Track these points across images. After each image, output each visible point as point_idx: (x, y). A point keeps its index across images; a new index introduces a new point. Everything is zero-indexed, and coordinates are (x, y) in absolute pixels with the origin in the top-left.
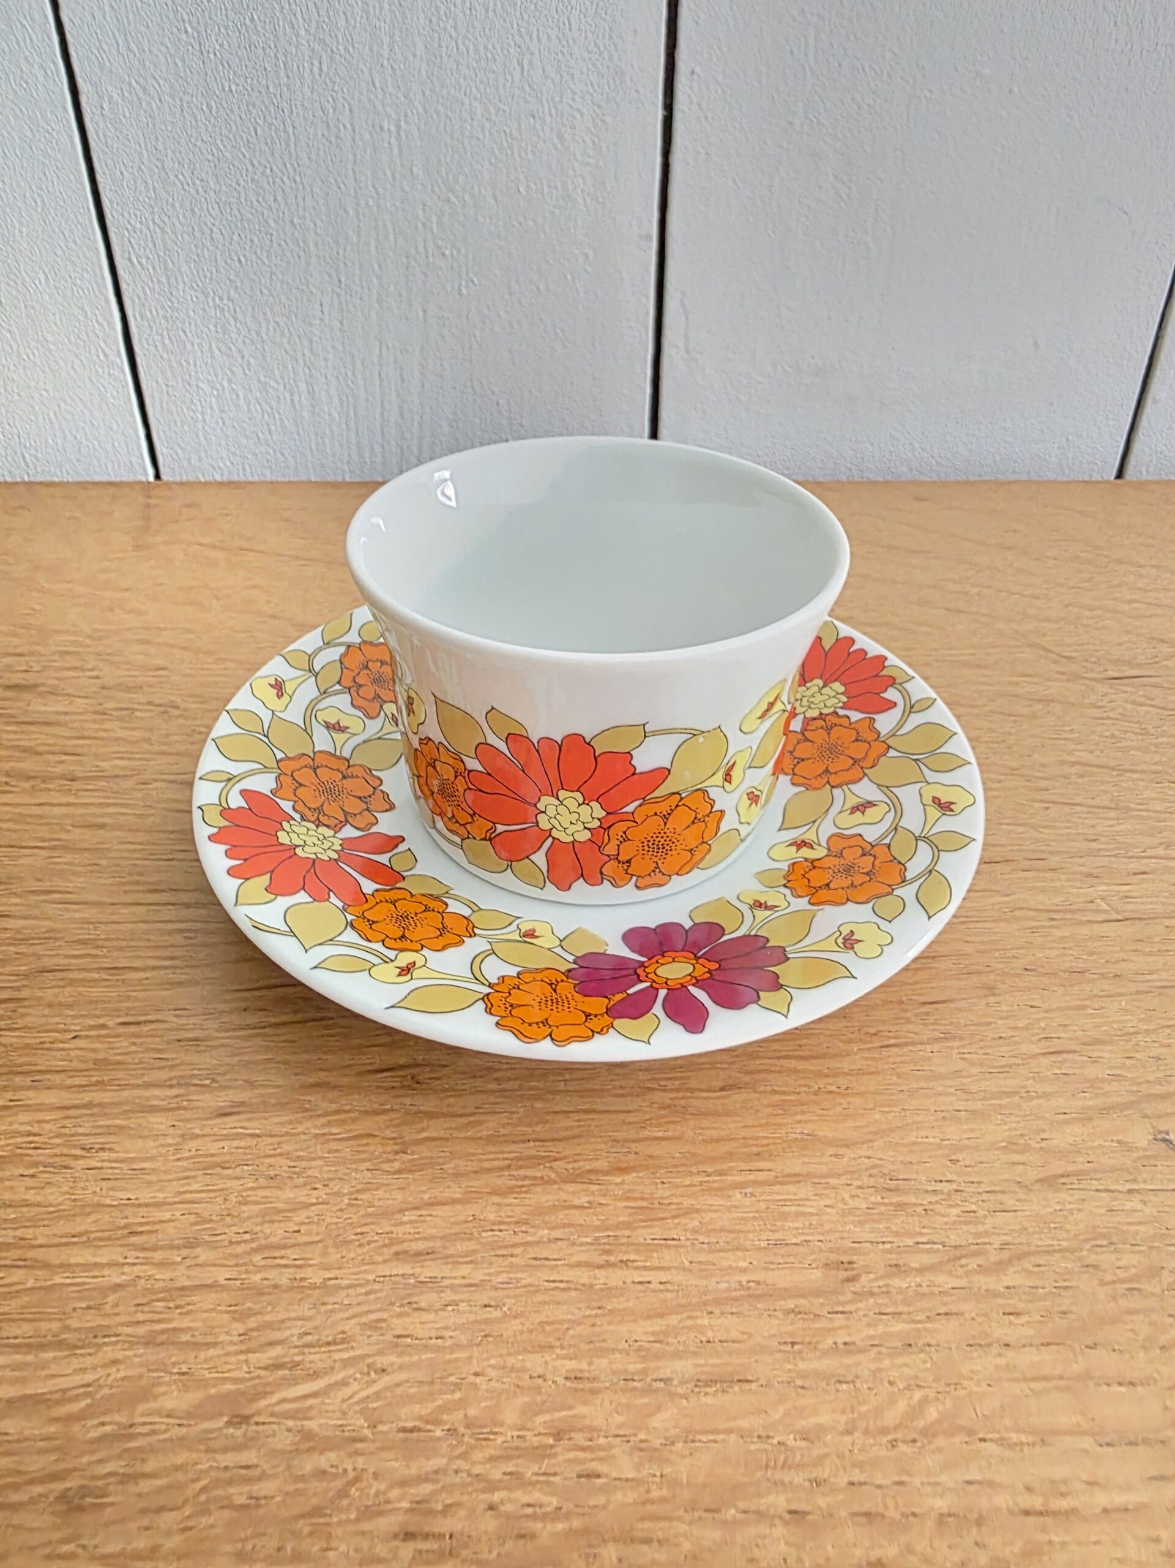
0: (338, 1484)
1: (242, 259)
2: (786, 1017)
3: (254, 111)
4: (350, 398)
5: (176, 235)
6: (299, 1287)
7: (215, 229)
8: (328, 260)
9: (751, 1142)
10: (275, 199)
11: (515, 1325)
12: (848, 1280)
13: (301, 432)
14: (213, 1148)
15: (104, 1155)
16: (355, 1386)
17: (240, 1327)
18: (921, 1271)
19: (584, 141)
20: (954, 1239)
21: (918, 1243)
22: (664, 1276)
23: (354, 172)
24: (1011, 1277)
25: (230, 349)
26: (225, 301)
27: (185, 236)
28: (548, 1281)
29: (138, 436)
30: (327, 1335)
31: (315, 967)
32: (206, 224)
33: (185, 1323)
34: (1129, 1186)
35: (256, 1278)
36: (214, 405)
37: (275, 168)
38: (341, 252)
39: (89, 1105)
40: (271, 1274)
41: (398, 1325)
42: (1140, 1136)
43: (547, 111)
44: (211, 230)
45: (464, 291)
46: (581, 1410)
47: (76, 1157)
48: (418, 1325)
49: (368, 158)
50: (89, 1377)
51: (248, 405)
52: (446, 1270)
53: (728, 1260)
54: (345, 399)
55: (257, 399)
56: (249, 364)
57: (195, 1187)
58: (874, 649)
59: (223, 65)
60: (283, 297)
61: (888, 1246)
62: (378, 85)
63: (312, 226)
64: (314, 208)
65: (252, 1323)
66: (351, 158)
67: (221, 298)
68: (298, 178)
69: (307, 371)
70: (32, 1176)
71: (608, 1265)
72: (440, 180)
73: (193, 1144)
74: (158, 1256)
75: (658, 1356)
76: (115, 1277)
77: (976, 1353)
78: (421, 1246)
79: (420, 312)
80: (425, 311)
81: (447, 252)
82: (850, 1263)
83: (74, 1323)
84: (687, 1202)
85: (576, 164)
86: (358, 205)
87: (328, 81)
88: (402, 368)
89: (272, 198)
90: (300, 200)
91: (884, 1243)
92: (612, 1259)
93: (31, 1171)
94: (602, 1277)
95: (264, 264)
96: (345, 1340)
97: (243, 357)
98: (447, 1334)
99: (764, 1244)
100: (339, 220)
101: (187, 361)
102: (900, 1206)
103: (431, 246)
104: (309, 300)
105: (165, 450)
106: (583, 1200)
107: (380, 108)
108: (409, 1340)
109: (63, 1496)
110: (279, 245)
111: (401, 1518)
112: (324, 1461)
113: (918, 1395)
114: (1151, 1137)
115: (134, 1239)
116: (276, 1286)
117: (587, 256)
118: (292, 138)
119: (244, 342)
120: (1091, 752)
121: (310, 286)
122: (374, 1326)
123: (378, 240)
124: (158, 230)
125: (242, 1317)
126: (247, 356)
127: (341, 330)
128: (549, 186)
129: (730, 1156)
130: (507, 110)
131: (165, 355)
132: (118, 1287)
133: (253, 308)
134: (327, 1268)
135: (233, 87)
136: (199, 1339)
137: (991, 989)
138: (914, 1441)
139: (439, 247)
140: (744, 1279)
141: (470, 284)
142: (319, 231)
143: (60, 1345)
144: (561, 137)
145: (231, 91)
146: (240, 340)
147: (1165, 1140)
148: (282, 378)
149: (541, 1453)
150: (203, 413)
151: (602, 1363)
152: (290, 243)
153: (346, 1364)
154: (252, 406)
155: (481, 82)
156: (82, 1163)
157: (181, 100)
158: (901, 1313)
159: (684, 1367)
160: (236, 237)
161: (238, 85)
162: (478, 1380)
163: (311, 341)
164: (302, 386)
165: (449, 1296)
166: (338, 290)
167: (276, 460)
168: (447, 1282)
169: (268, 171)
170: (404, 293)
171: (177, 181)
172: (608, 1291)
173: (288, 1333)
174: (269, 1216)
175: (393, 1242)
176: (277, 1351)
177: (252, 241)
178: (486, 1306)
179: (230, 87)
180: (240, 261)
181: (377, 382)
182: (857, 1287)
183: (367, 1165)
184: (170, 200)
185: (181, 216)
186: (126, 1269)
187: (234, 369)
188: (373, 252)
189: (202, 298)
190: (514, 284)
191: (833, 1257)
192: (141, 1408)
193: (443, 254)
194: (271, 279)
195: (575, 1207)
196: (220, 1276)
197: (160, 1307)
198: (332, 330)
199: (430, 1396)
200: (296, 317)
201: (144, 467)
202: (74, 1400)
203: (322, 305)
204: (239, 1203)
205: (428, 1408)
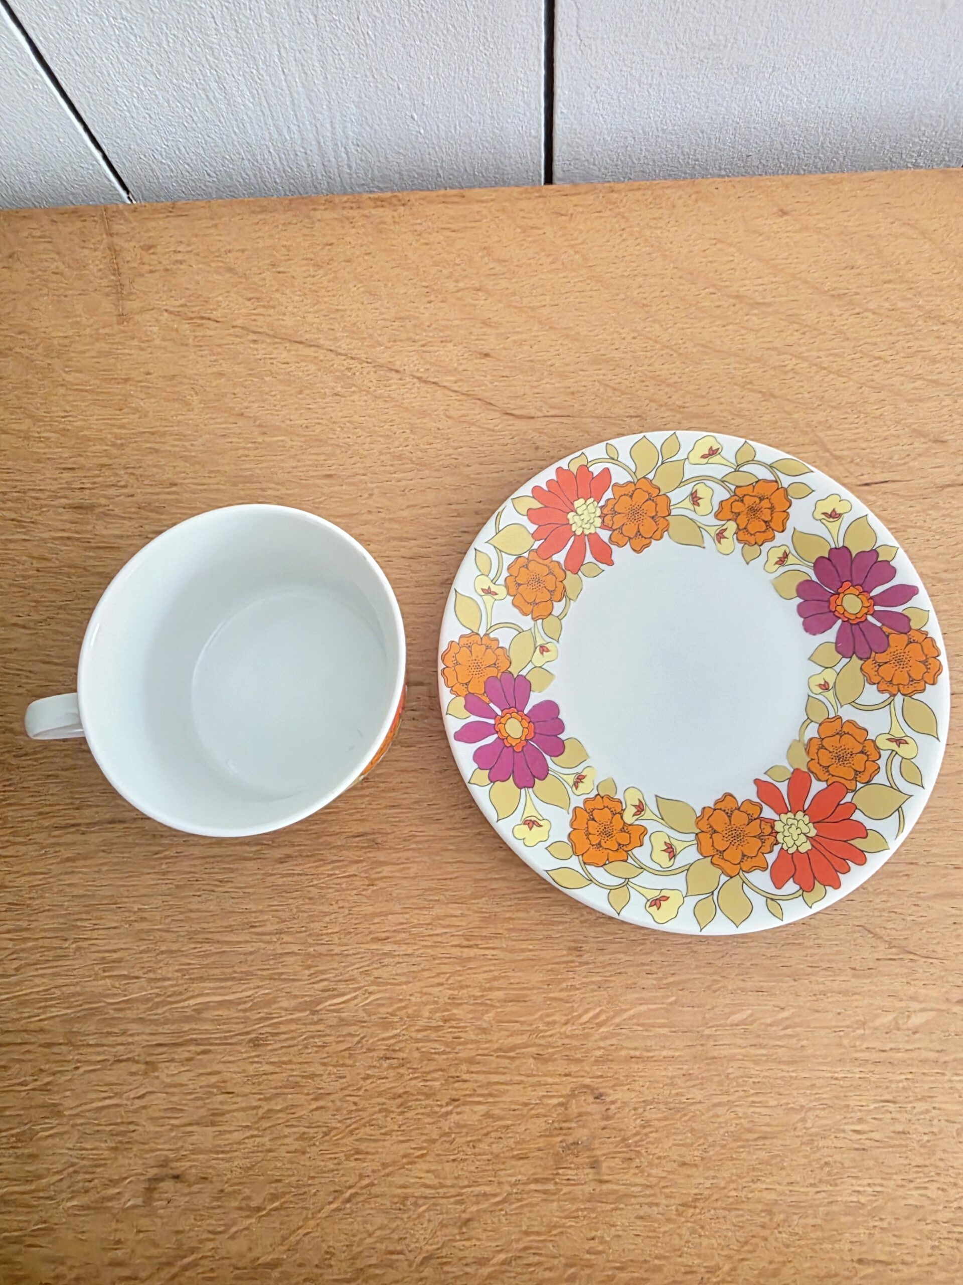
0: (357, 1039)
4: (260, 92)
6: (331, 954)
13: (222, 119)
15: (230, 885)
16: (359, 1000)
17: (307, 972)
29: (78, 133)
30: (346, 977)
33: (284, 970)
35: (311, 949)
36: (137, 104)
40: (318, 948)
41: (376, 973)
46: (455, 1011)
47: (217, 886)
48: (383, 973)
50: (249, 993)
51: (168, 102)
52: (395, 947)
54: (255, 92)
55: (174, 97)
57: (275, 903)
61: (600, 939)
65: (312, 971)
69: (214, 72)
70: (199, 896)
73: (270, 879)
74: (266, 938)
75: (490, 989)
76: (249, 948)
77: (629, 990)
78: (384, 935)
79: (311, 17)
80: (315, 16)
82: (581, 947)
83: (237, 969)
84: (508, 915)
88: (302, 65)
91: (598, 938)
92: (471, 943)
93: (198, 893)
94: (466, 952)
96: (352, 980)
97: (152, 66)
98: (397, 977)
99: (541, 937)
101: (102, 73)
104: (199, 14)
105: (105, 141)
106: (458, 912)
108: (381, 980)
109: (251, 1040)
111: (383, 1052)
112: (352, 1029)
115: (253, 930)
116: (321, 954)
119: (149, 53)
122: (366, 973)
125: (309, 967)
127: (237, 37)
132: (251, 953)
134: (342, 945)
136: (291, 977)
143: (233, 979)
148: (193, 80)
149: (437, 1028)
150: (129, 112)
151: (465, 991)
153: (356, 990)
156: (219, 889)
159: (499, 994)
162: (411, 998)
163: (211, 48)
164: (214, 85)
165: (397, 959)
167: (206, 141)
168: (396, 953)
173: (330, 975)
174: (312, 919)
175: (372, 933)
176: (325, 983)
181: (283, 78)
183: (355, 892)
186: (253, 944)
189: (96, 19)
191: (573, 944)
192: (274, 1006)
195: (455, 916)
196: (295, 948)
197: (272, 962)
198: (228, 38)
199: (391, 1005)
200: (191, 29)
201: (91, 154)
202: (245, 1002)
203: (213, 18)
204: (298, 912)
205: (390, 1010)
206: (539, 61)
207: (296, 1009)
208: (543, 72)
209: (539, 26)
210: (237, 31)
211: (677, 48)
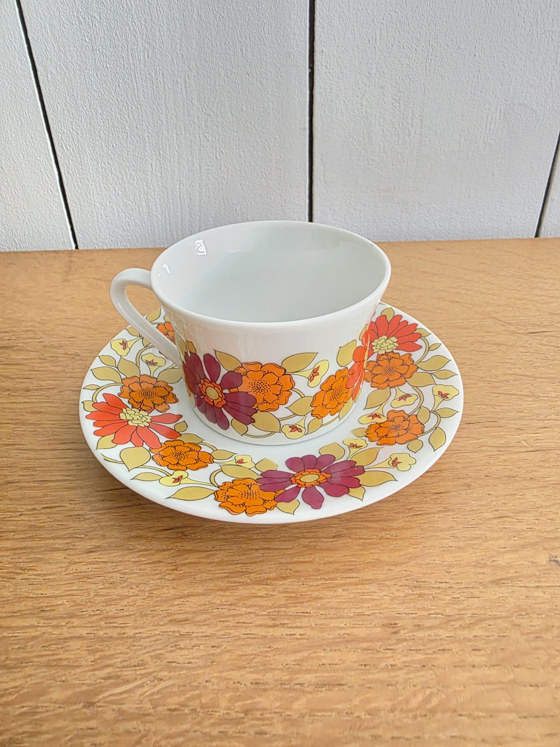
0: (137, 737)
1: (114, 145)
2: (362, 500)
3: (118, 76)
4: (166, 209)
5: (83, 135)
6: (122, 637)
7: (101, 132)
8: (154, 144)
9: (347, 563)
10: (129, 117)
11: (227, 656)
12: (395, 633)
13: (144, 225)
14: (84, 568)
15: (31, 572)
16: (146, 688)
17: (92, 658)
18: (430, 628)
19: (272, 85)
20: (448, 611)
21: (430, 614)
22: (302, 631)
23: (165, 103)
24: (477, 631)
25: (109, 187)
26: (107, 165)
27: (88, 135)
28: (244, 634)
29: (67, 229)
30: (133, 662)
31: (133, 479)
32: (97, 129)
33: (65, 656)
34: (536, 584)
35: (101, 633)
36: (102, 213)
37: (128, 102)
38: (160, 140)
39: (25, 548)
40: (109, 631)
41: (170, 657)
42: (543, 559)
43: (254, 72)
44: (100, 132)
45: (218, 157)
46: (258, 699)
47: (18, 574)
48: (179, 656)
49: (172, 96)
50: (17, 684)
52: (194, 629)
53: (334, 623)
54: (164, 209)
55: (122, 210)
56: (118, 194)
57: (75, 588)
58: (411, 320)
59: (103, 56)
60: (133, 162)
61: (414, 615)
62: (175, 62)
63: (146, 128)
64: (147, 120)
65: (97, 655)
66: (164, 96)
67: (104, 164)
68: (139, 107)
69: (146, 196)
71: (274, 626)
72: (205, 106)
73: (74, 567)
74: (54, 622)
75: (299, 672)
76: (33, 633)
77: (458, 669)
78: (183, 617)
79: (198, 168)
80: (200, 167)
81: (210, 139)
82: (395, 624)
83: (12, 656)
84: (315, 594)
85: (269, 96)
86: (167, 118)
87: (152, 61)
88: (190, 194)
89: (127, 116)
90: (140, 117)
91: (412, 614)
92: (277, 623)
94: (271, 632)
95: (124, 146)
96: (142, 664)
97: (115, 191)
98: (193, 661)
99: (352, 615)
100: (159, 125)
101: (90, 194)
102: (420, 595)
103: (201, 136)
104: (145, 163)
105: (80, 235)
106: (263, 593)
107: (176, 73)
108: (174, 664)
110: (131, 138)
112: (130, 725)
113: (428, 692)
114: (548, 559)
115: (42, 614)
116: (111, 637)
117: (276, 138)
118: (136, 88)
119: (116, 184)
120: (520, 369)
121: (146, 157)
122: (158, 657)
123: (177, 134)
124: (74, 133)
125: (93, 652)
126: (117, 190)
127: (161, 177)
128: (257, 107)
129: (337, 571)
130: (236, 72)
131: (79, 191)
132: (34, 638)
133: (120, 168)
134: (136, 628)
135: (108, 66)
136: (71, 664)
137: (469, 486)
138: (425, 716)
139: (205, 136)
140: (342, 632)
141: (221, 153)
142: (149, 131)
143: (4, 667)
144: (262, 84)
145: (107, 67)
146: (114, 183)
147: (555, 561)
148: (134, 200)
149: (238, 721)
150: (97, 218)
151: (270, 675)
152: (136, 137)
153: (143, 676)
154: (120, 214)
155: (223, 59)
156: (21, 576)
157: (84, 72)
158: (420, 650)
159: (310, 678)
160: (111, 135)
161: (110, 64)
162: (208, 684)
163: (147, 182)
164: (144, 204)
165: (195, 642)
166: (159, 158)
167: (132, 238)
168: (194, 635)
169: (125, 104)
170: (190, 158)
171: (83, 110)
172: (275, 639)
173: (116, 660)
174: (109, 602)
175: (169, 615)
176: (109, 670)
177: (118, 136)
178: (213, 647)
179: (106, 66)
180: (113, 146)
181: (179, 201)
182: (398, 636)
183: (158, 576)
184: (80, 118)
185: (85, 126)
186: (39, 629)
187: (112, 196)
188: (175, 140)
189: (96, 163)
190: (241, 153)
191: (386, 621)
193: (208, 140)
194: (128, 154)
195: (259, 597)
196: (84, 632)
197: (53, 647)
198: (157, 177)
199: (184, 692)
200: (140, 171)
201: (70, 243)
202: (10, 694)
203: (152, 165)
204: (95, 596)
205: (182, 699)
206: (306, 193)
207: (68, 702)
208: (307, 201)
209: (305, 174)
210: (161, 173)
211: (372, 190)
